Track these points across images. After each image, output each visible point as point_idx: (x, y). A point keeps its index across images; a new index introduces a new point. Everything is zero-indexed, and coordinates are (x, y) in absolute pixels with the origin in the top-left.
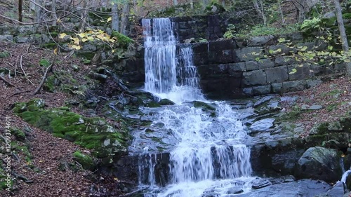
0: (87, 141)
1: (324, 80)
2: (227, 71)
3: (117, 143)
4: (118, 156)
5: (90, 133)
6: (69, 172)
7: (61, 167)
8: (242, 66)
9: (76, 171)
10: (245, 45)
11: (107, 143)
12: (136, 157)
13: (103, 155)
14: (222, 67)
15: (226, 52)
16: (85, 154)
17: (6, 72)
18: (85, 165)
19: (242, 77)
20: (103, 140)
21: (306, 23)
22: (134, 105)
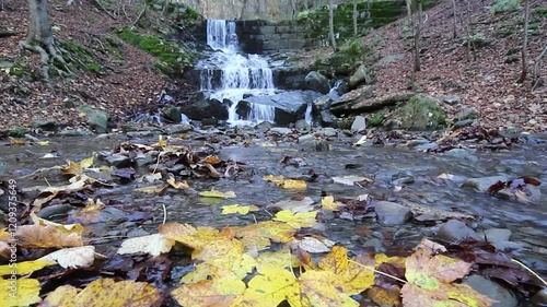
0: (166, 57)
1: (307, 50)
2: (254, 39)
3: (186, 60)
4: (187, 69)
5: (168, 52)
6: (151, 73)
7: (145, 69)
8: (263, 37)
9: (157, 73)
10: (265, 24)
11: (179, 59)
12: (199, 71)
13: (177, 68)
14: (252, 37)
15: (254, 28)
16: (164, 64)
17: (113, 11)
18: (164, 71)
19: (262, 44)
20: (177, 58)
21: (300, 14)
22: (200, 49)
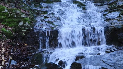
0: (9, 22)
3: (27, 24)
4: (27, 32)
5: (11, 17)
11: (21, 24)
12: (38, 33)
13: (19, 31)
16: (8, 30)
18: (8, 36)
20: (19, 22)
22: (37, 2)
